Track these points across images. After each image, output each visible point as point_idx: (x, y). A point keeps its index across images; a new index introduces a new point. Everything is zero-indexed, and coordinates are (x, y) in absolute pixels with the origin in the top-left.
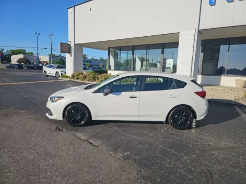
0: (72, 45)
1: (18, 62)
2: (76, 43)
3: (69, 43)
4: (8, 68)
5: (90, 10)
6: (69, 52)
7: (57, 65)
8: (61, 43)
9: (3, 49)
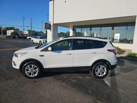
0: (51, 24)
1: (11, 34)
2: (54, 23)
3: (49, 23)
4: (7, 38)
5: (65, 2)
6: (50, 29)
7: (40, 37)
8: (45, 23)
9: (2, 27)
